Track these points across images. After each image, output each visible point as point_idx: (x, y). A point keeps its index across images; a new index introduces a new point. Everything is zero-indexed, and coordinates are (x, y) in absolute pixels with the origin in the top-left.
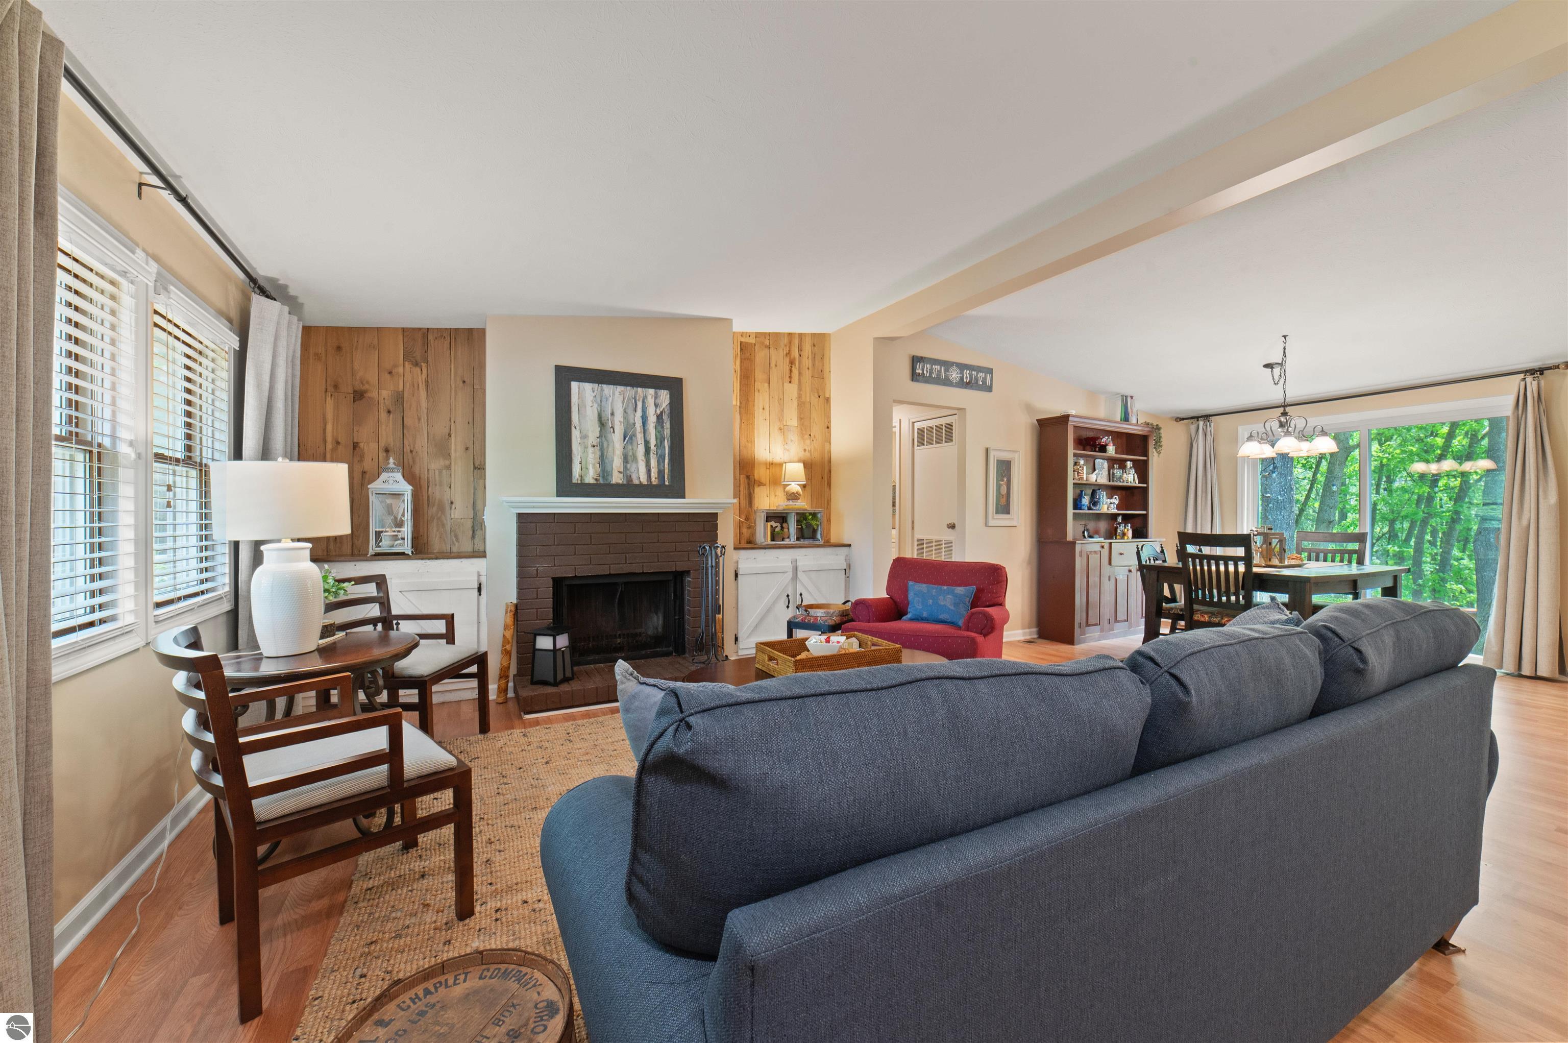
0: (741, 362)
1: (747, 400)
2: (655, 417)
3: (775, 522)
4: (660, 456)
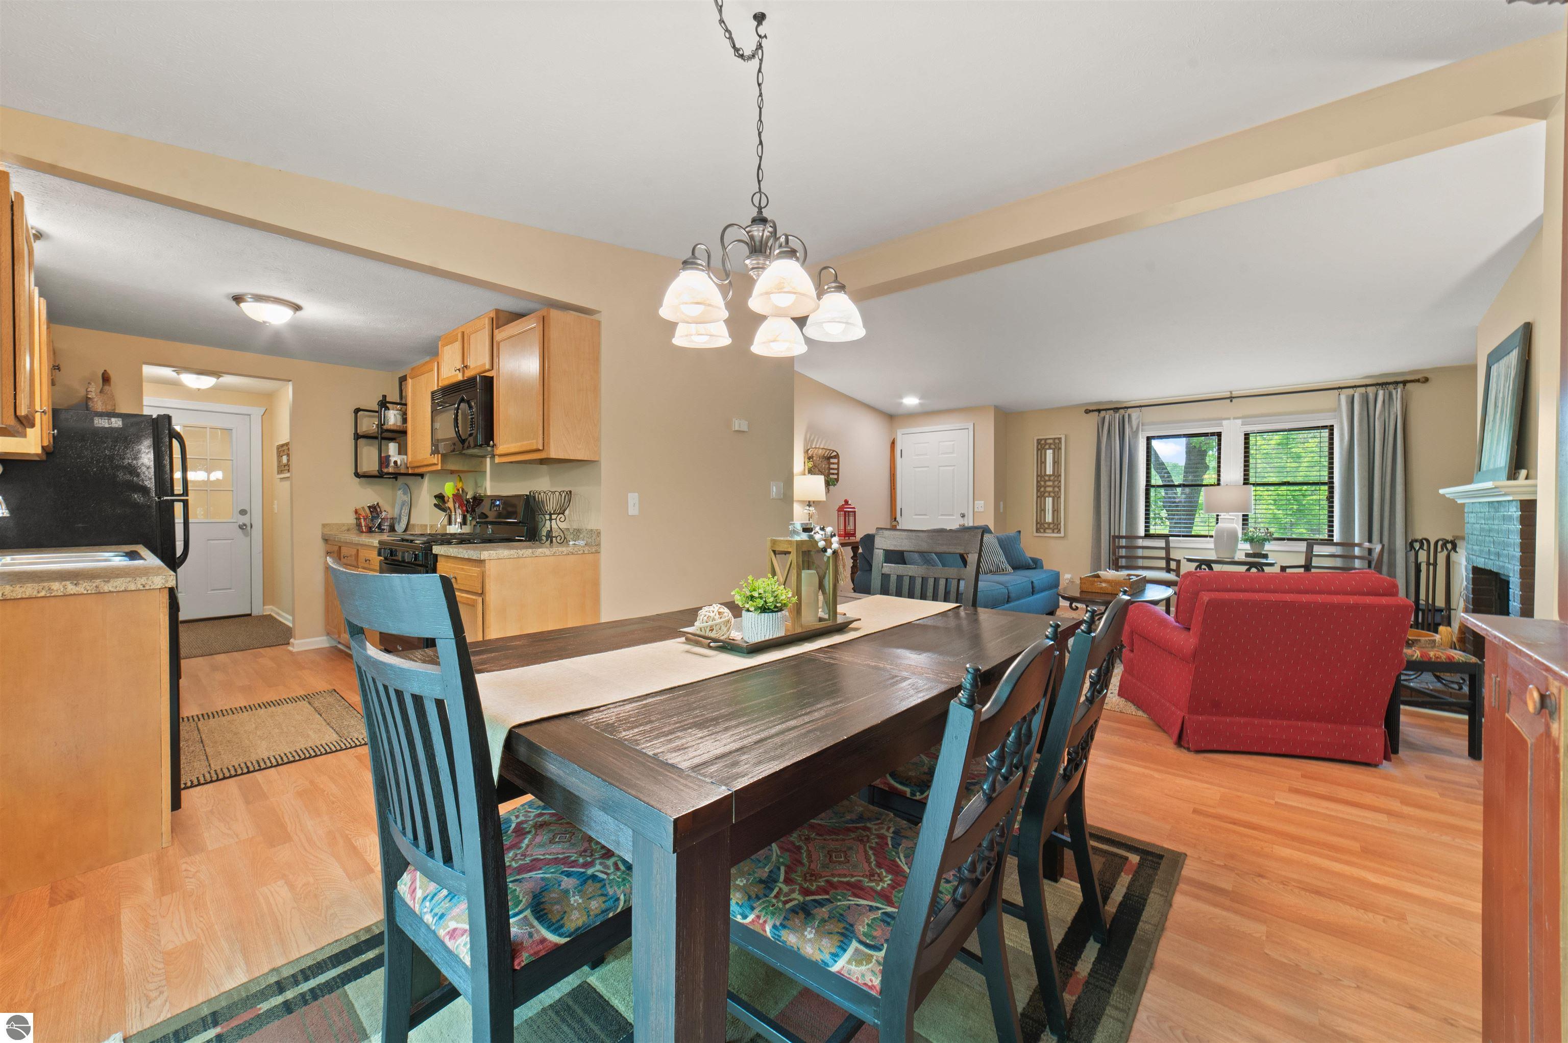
2: (1513, 382)
4: (1508, 431)
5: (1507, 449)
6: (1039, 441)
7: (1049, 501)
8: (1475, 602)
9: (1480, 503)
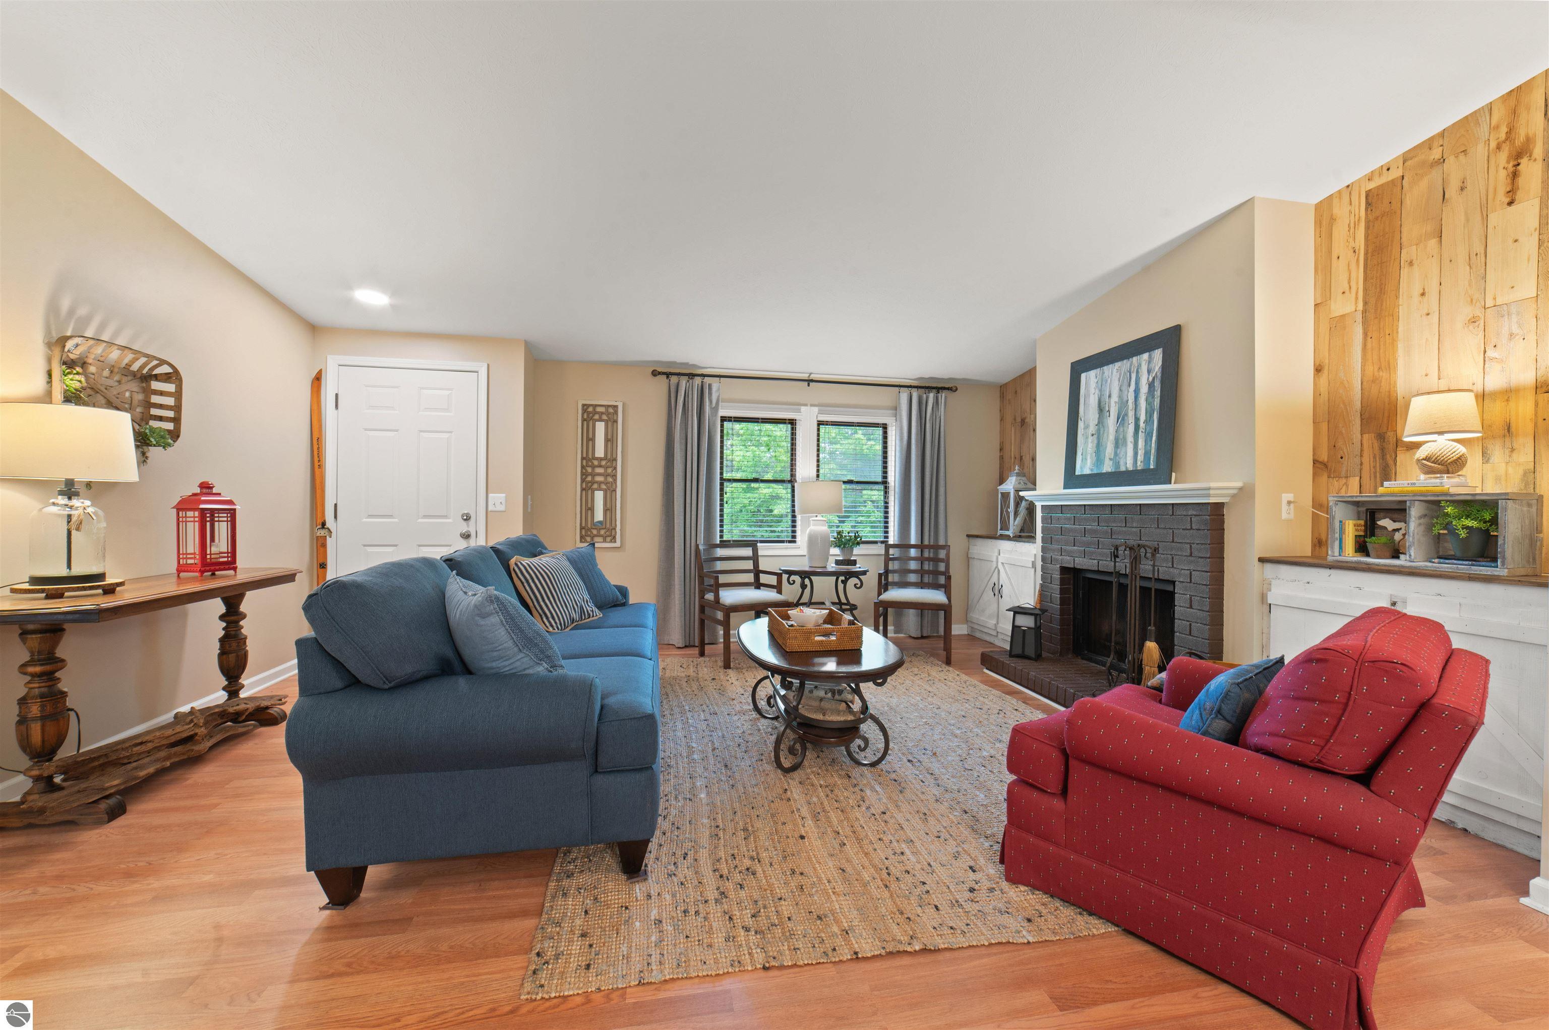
0: (1367, 228)
1: (1382, 291)
2: (1147, 385)
3: (1394, 521)
4: (1148, 434)
5: (1153, 451)
6: (585, 407)
7: (599, 496)
8: (1063, 601)
9: (1085, 505)
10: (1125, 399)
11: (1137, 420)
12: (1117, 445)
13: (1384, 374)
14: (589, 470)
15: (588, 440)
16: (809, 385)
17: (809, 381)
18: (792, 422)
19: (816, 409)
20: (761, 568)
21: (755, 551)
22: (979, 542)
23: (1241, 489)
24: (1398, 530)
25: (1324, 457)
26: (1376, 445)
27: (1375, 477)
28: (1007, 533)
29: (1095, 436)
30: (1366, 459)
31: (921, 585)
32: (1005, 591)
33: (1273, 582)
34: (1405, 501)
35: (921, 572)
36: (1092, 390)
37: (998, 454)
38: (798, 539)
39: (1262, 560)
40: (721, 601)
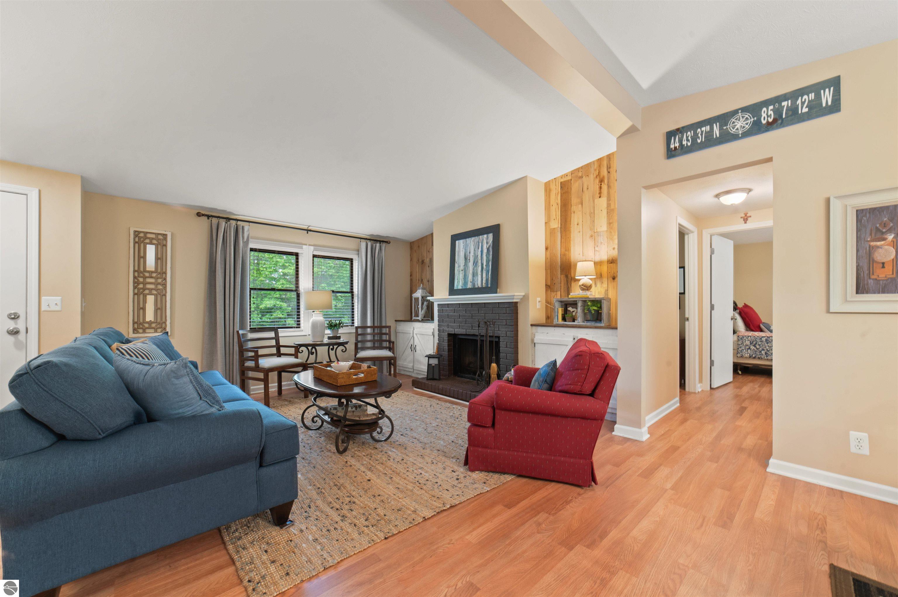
0: (561, 196)
1: (566, 221)
2: (486, 250)
3: (573, 308)
4: (487, 271)
5: (489, 279)
6: (137, 233)
7: (150, 299)
8: (449, 350)
9: (459, 304)
10: (477, 254)
11: (482, 264)
12: (473, 276)
13: (567, 253)
14: (141, 280)
15: (139, 257)
16: (307, 233)
17: (308, 231)
18: (297, 255)
19: (312, 248)
20: (281, 344)
21: (277, 334)
22: (402, 324)
23: (524, 296)
24: (574, 311)
25: (549, 284)
26: (565, 279)
27: (565, 291)
28: (417, 318)
29: (463, 271)
30: (562, 285)
31: (374, 348)
32: (417, 348)
33: (536, 334)
34: (577, 301)
35: (373, 341)
36: (461, 249)
37: (409, 278)
38: (302, 325)
39: (532, 325)
40: (260, 366)
